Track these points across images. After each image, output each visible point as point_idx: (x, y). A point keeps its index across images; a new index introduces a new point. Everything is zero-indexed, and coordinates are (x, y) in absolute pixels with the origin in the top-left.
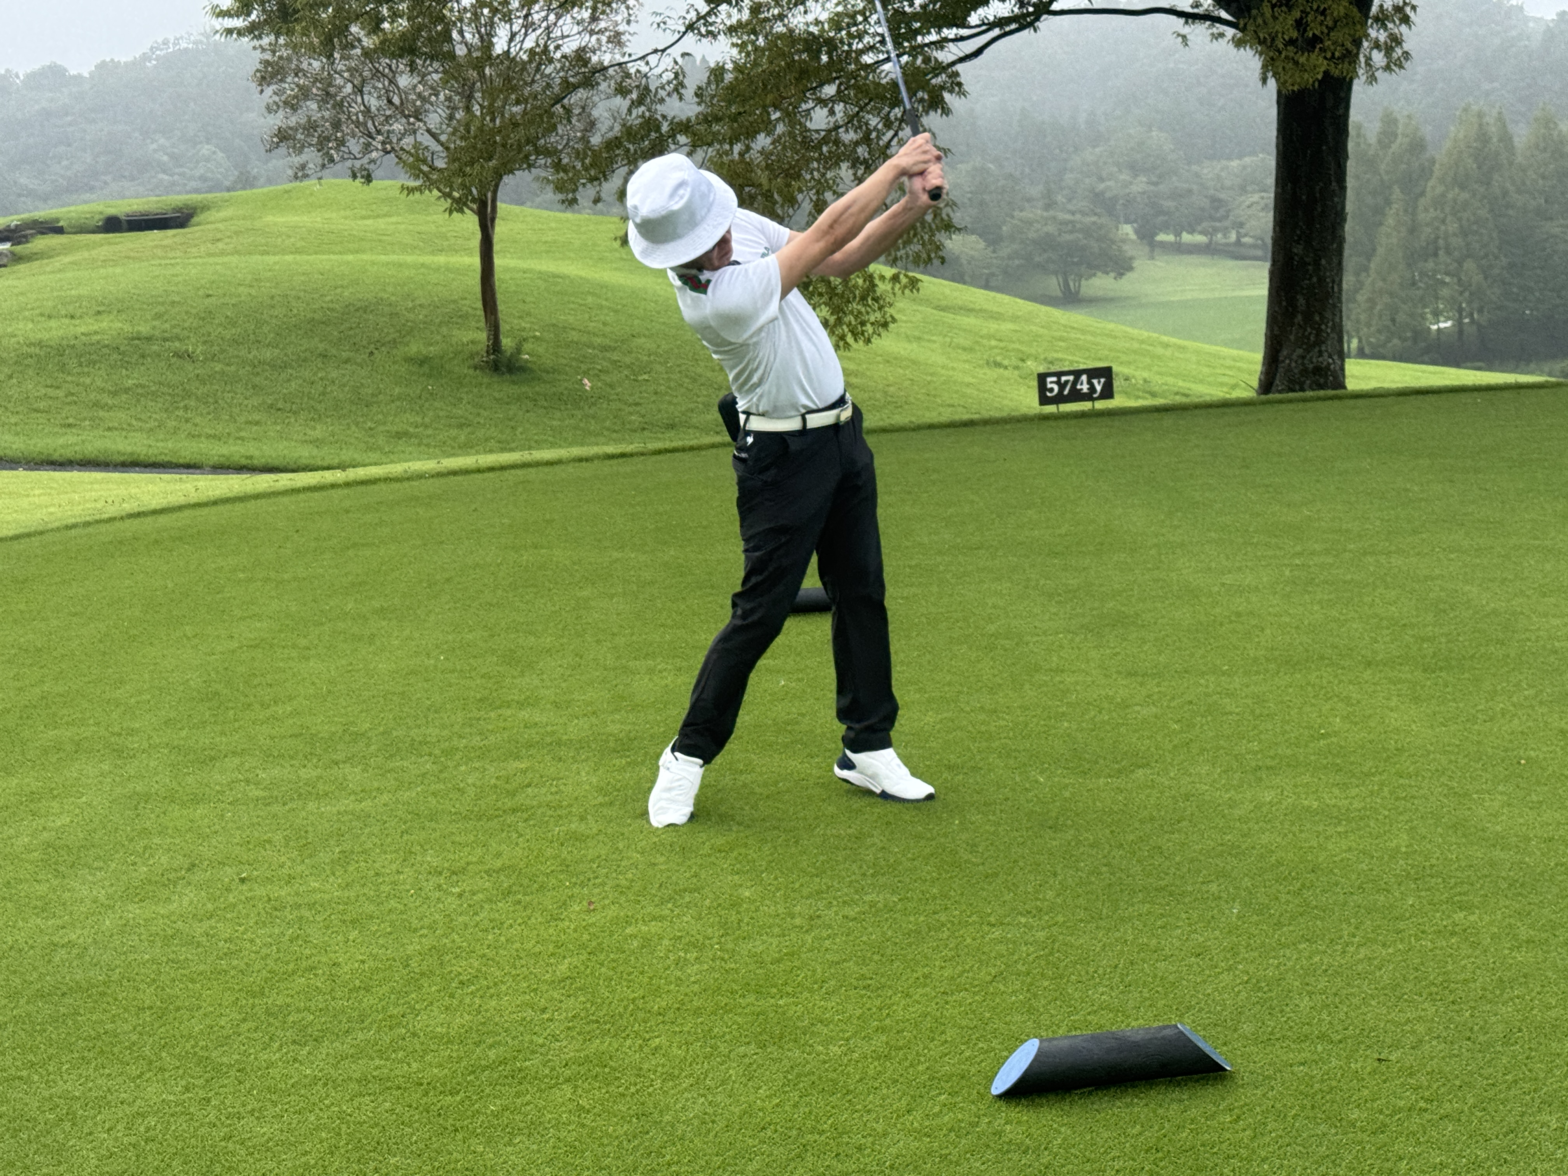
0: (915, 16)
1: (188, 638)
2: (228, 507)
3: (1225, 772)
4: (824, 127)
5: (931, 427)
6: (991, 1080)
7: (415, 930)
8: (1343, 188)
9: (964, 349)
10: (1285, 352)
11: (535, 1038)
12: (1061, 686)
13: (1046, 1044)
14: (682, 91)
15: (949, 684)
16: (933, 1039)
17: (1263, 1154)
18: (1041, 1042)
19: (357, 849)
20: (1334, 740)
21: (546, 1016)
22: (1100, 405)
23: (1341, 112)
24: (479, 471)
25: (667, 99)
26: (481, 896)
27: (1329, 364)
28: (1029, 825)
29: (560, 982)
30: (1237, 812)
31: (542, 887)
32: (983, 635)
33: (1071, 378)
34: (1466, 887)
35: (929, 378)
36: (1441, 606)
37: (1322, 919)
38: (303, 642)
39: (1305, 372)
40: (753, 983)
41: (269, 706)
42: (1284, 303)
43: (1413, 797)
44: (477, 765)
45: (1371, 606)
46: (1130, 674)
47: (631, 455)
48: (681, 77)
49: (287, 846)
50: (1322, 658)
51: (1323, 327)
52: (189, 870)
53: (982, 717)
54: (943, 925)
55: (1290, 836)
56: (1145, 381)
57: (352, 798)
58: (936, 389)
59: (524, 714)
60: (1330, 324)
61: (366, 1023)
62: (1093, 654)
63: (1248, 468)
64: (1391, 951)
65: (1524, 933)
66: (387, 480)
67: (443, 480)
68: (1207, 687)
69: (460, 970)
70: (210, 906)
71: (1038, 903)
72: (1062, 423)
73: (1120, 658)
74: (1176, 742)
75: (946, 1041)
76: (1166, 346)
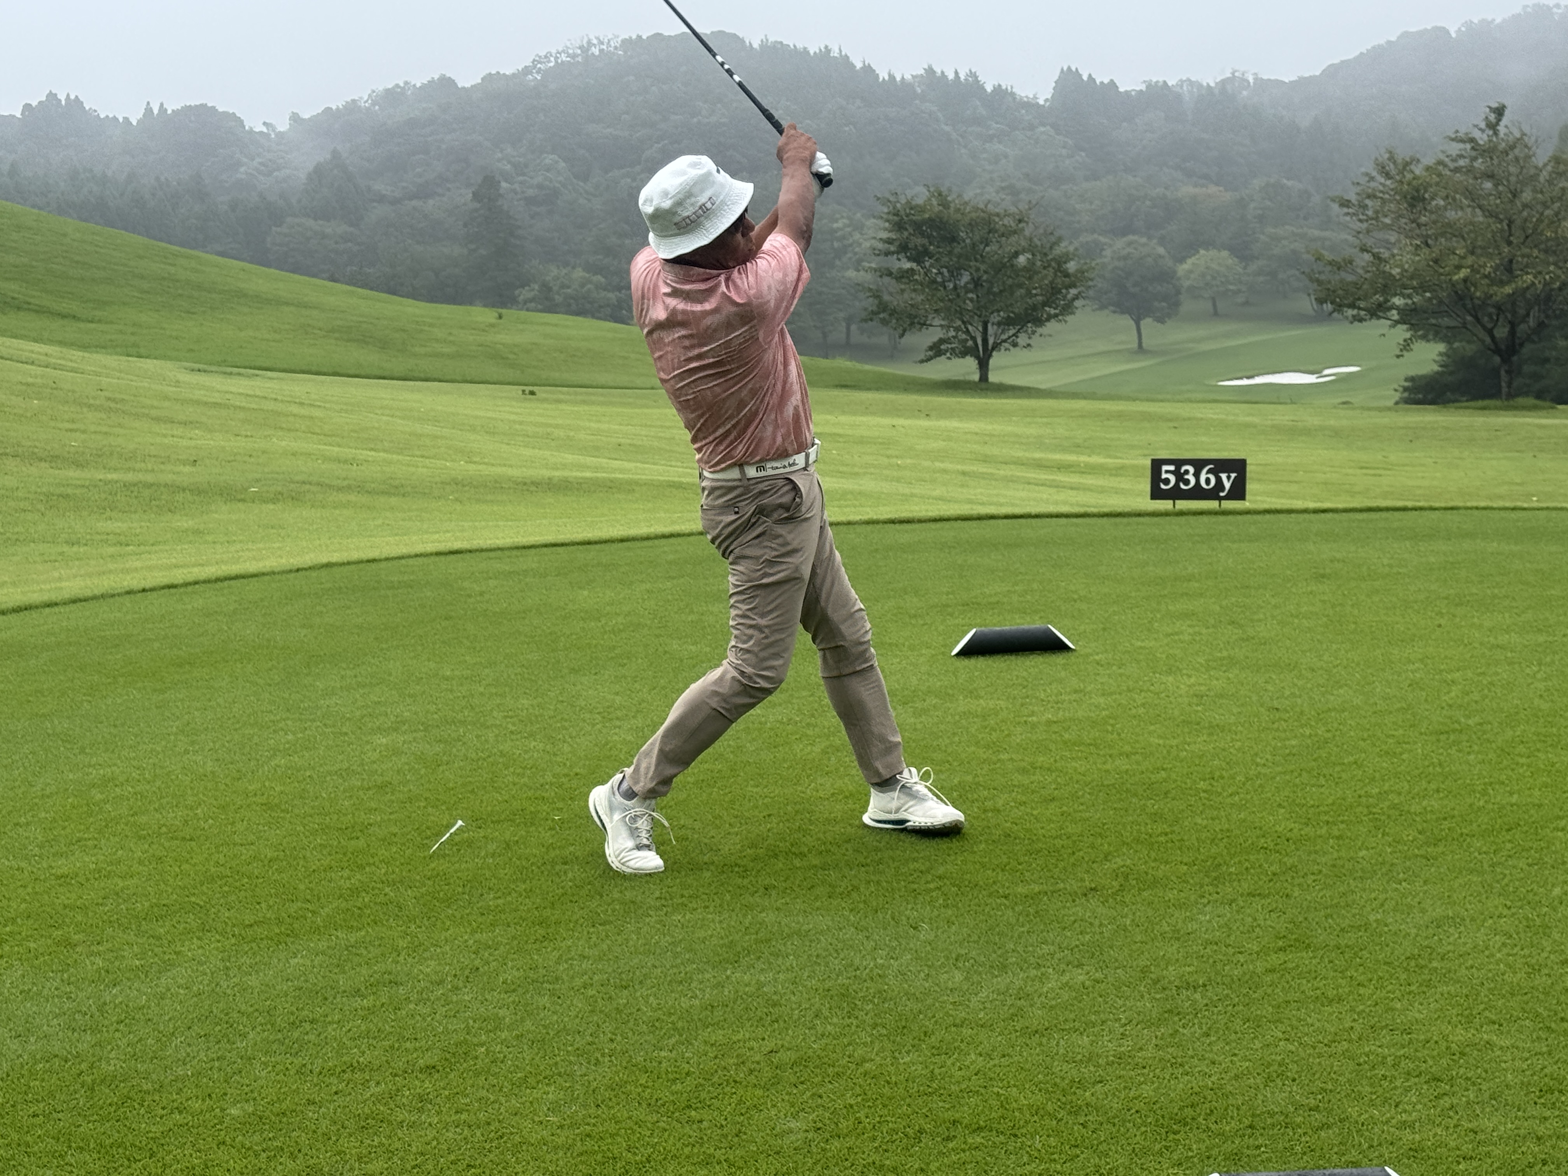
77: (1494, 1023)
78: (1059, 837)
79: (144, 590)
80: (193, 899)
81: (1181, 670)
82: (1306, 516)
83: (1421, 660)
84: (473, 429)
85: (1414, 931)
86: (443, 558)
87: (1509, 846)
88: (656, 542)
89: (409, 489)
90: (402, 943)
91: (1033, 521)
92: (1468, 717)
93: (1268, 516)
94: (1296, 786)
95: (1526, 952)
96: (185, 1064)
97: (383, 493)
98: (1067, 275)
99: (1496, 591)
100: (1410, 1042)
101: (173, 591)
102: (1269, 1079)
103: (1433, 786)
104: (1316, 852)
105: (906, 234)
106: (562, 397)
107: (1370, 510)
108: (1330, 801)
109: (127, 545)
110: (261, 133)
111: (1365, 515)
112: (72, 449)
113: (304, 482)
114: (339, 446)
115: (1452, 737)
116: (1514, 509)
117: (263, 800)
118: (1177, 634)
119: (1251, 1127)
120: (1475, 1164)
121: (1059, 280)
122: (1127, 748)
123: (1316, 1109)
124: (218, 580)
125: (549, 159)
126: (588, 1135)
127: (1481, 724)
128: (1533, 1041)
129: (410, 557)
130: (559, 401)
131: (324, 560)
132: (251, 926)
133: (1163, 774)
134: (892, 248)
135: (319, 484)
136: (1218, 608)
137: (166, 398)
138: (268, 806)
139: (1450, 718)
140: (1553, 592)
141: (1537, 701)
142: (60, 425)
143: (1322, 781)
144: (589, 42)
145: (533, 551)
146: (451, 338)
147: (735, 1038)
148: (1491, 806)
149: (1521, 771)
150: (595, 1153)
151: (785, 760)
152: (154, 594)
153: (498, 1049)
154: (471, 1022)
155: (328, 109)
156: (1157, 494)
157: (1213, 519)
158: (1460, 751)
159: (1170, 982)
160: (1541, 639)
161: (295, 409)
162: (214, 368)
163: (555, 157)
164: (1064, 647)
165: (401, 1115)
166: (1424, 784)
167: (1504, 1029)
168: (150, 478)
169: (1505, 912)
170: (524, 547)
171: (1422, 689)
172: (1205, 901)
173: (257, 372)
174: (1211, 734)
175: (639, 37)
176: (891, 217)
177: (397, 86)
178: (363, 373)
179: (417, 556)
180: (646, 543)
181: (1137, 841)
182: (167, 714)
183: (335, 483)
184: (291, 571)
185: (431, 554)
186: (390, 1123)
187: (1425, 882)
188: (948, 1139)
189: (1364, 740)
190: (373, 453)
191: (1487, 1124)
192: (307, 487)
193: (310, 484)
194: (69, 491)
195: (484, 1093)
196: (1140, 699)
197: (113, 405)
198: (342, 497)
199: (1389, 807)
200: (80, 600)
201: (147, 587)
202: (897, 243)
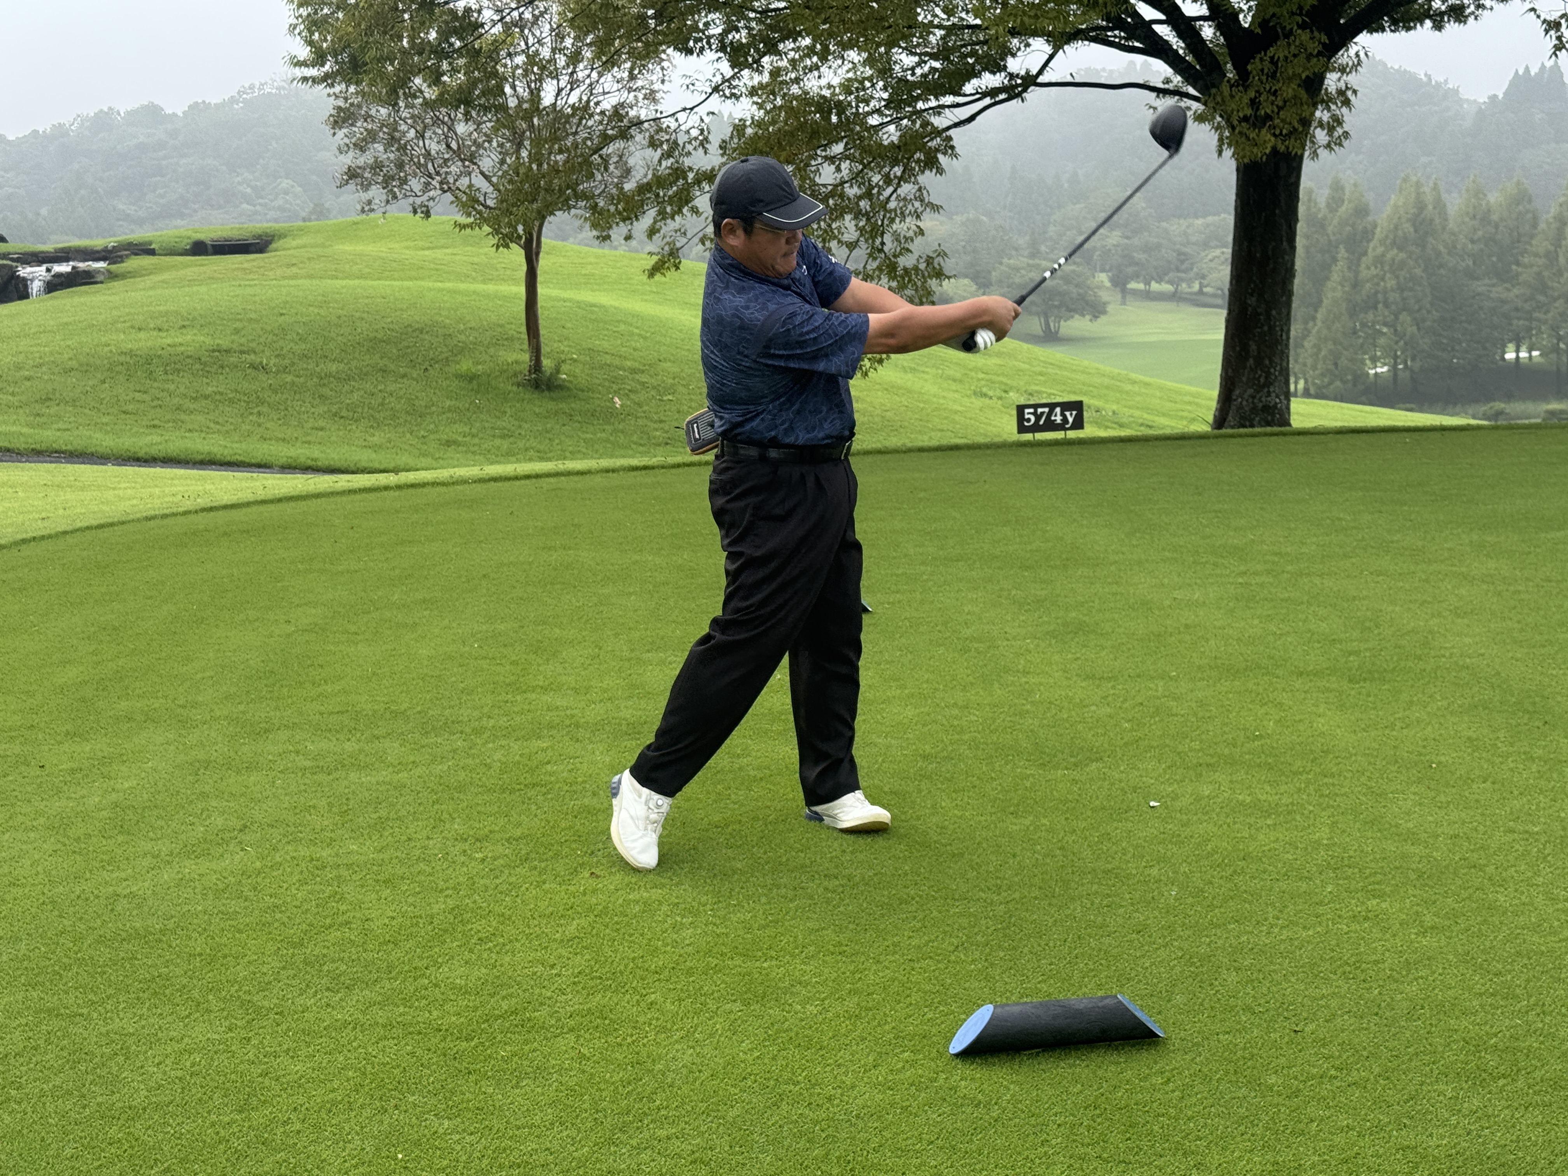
0: (914, 85)
1: (250, 622)
2: (292, 504)
3: (1169, 767)
4: (831, 181)
5: (921, 450)
6: (949, 1040)
7: (441, 891)
8: (1293, 248)
9: (954, 380)
10: (1237, 392)
11: (544, 991)
12: (1027, 686)
13: (999, 1010)
14: (707, 146)
15: (927, 681)
16: (899, 1002)
17: (1190, 1113)
18: (995, 1007)
19: (392, 815)
20: (1269, 741)
21: (554, 972)
22: (1072, 434)
23: (1293, 180)
24: (516, 478)
25: (693, 152)
26: (502, 862)
27: (1276, 404)
28: (993, 810)
29: (568, 941)
30: (1178, 804)
31: (557, 854)
32: (958, 639)
33: (1046, 410)
34: (1379, 877)
35: (922, 405)
36: (1367, 624)
37: (1250, 903)
38: (353, 628)
39: (1254, 409)
40: (740, 947)
41: (320, 685)
42: (1238, 349)
43: (1337, 795)
44: (503, 743)
45: (1305, 621)
46: (1088, 677)
47: (653, 468)
48: (706, 133)
49: (330, 811)
50: (1259, 667)
51: (1272, 370)
52: (241, 831)
53: (955, 712)
54: (913, 899)
55: (1225, 827)
56: (1114, 413)
57: (391, 769)
58: (928, 415)
59: (547, 698)
60: (1278, 368)
61: (394, 973)
62: (1056, 657)
63: (1200, 494)
64: (1311, 933)
65: (1429, 919)
66: (434, 484)
67: (485, 486)
68: (1157, 691)
69: (479, 928)
70: (258, 864)
71: (999, 882)
72: (1035, 449)
73: (1080, 662)
74: (1126, 740)
75: (911, 1004)
76: (1134, 382)
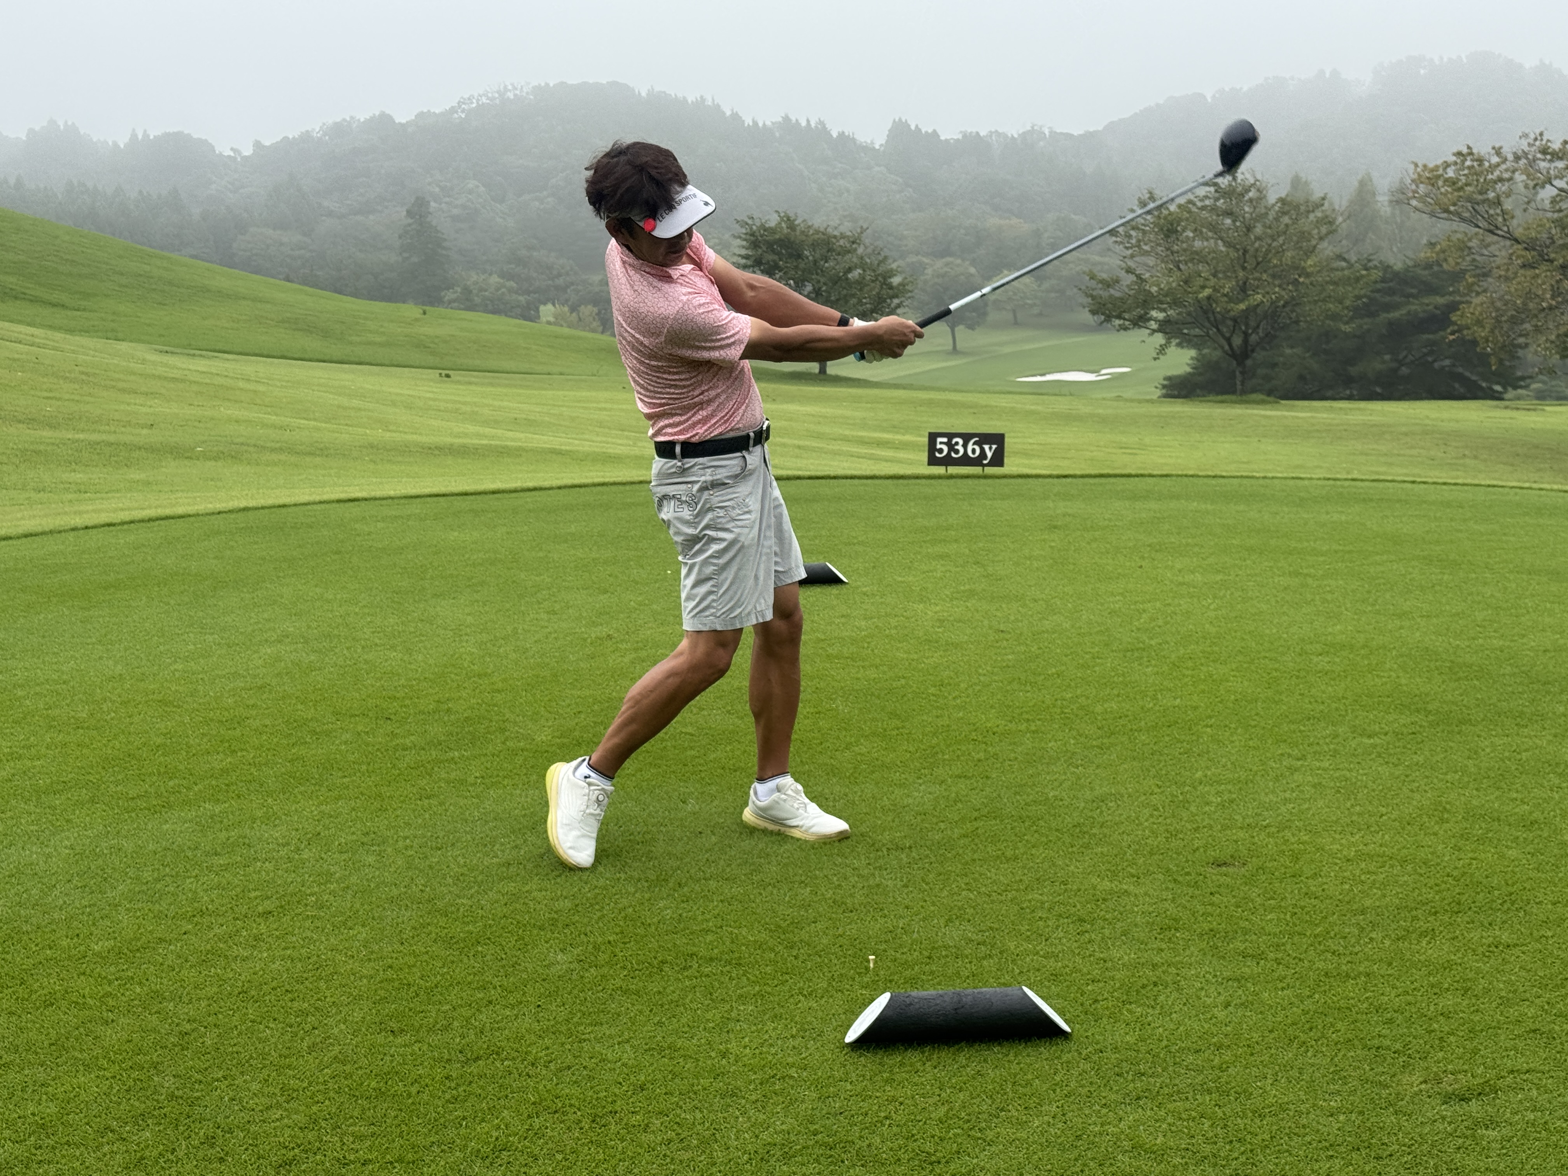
77: (1133, 876)
78: (812, 731)
79: (87, 528)
80: (87, 777)
81: (930, 600)
82: (1050, 480)
83: (1122, 594)
84: (394, 404)
85: (1083, 805)
86: (342, 505)
87: (1167, 739)
88: (522, 494)
89: (332, 451)
90: (259, 814)
91: (832, 481)
92: (1152, 639)
93: (1020, 481)
94: (1007, 691)
95: (1168, 821)
96: (61, 909)
97: (310, 454)
98: (891, 287)
99: (1190, 540)
100: (1066, 890)
101: (112, 528)
102: (950, 920)
103: (1115, 692)
104: (1015, 743)
105: (760, 251)
106: (473, 379)
107: (1102, 476)
108: (1031, 704)
109: (86, 492)
110: (229, 156)
111: (1097, 480)
112: (47, 414)
113: (242, 444)
114: (277, 415)
115: (1136, 654)
116: (1214, 477)
117: (160, 697)
118: (931, 571)
119: (929, 958)
120: (1101, 985)
121: (884, 292)
122: (878, 661)
123: (984, 943)
124: (150, 520)
125: (471, 184)
126: (391, 967)
127: (1160, 644)
128: (1162, 890)
129: (314, 503)
130: (470, 383)
131: (243, 504)
132: (133, 799)
133: (903, 681)
134: (749, 263)
135: (255, 446)
136: (967, 551)
137: (134, 374)
138: (163, 702)
139: (1137, 639)
140: (1234, 542)
141: (1207, 626)
142: (39, 393)
143: (1028, 688)
144: (505, 87)
145: (418, 500)
146: (382, 330)
147: (524, 890)
148: (1157, 708)
149: (1186, 680)
150: (393, 980)
151: (599, 669)
152: (95, 531)
153: (326, 897)
154: (307, 876)
155: (286, 138)
156: (933, 461)
157: (976, 481)
158: (1140, 665)
159: (884, 845)
160: (1219, 577)
161: (241, 384)
162: (178, 351)
163: (477, 183)
164: (838, 581)
165: (236, 951)
166: (1108, 691)
167: (1141, 881)
168: (112, 438)
169: (1156, 790)
170: (412, 497)
171: (1118, 616)
172: (921, 781)
173: (216, 354)
174: (947, 650)
175: (547, 85)
176: (748, 237)
177: (344, 120)
178: (307, 356)
179: (321, 502)
180: (513, 495)
181: (874, 734)
182: (89, 626)
183: (269, 445)
184: (213, 513)
185: (333, 501)
186: (226, 957)
187: (1098, 767)
188: (685, 968)
189: (1066, 656)
190: (306, 422)
191: (1115, 954)
192: (246, 448)
193: (248, 445)
194: (42, 448)
195: (309, 934)
196: (893, 622)
197: (84, 377)
198: (275, 457)
199: (1078, 708)
200: (31, 535)
201: (90, 525)
202: (753, 259)
